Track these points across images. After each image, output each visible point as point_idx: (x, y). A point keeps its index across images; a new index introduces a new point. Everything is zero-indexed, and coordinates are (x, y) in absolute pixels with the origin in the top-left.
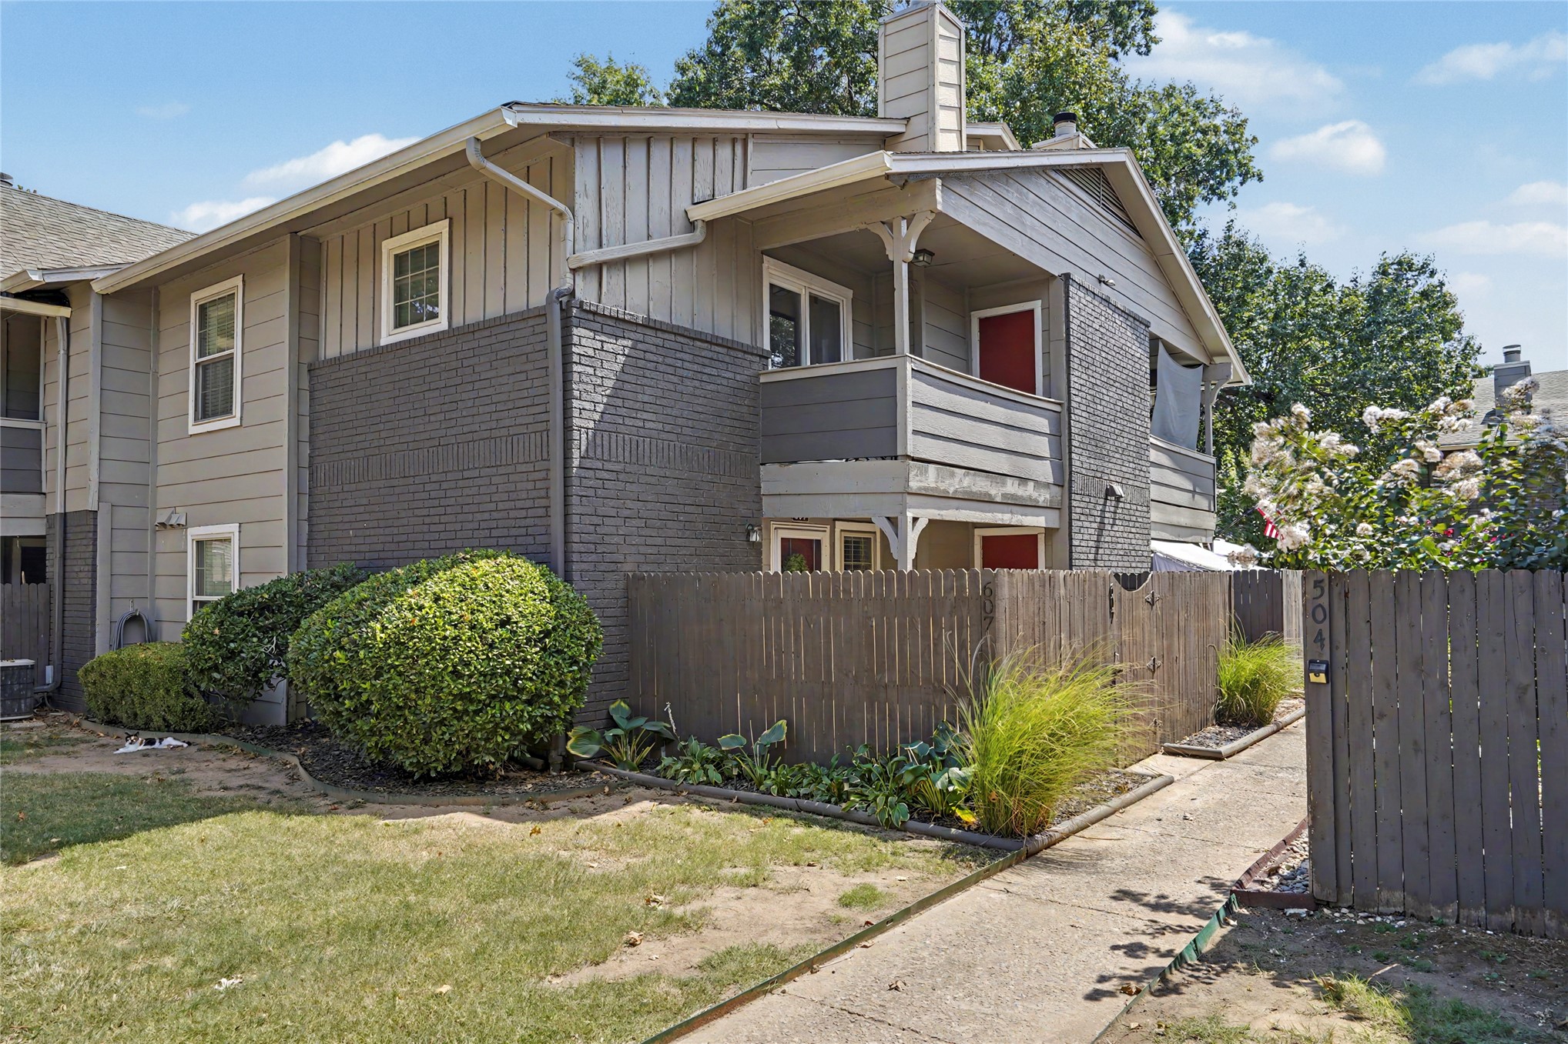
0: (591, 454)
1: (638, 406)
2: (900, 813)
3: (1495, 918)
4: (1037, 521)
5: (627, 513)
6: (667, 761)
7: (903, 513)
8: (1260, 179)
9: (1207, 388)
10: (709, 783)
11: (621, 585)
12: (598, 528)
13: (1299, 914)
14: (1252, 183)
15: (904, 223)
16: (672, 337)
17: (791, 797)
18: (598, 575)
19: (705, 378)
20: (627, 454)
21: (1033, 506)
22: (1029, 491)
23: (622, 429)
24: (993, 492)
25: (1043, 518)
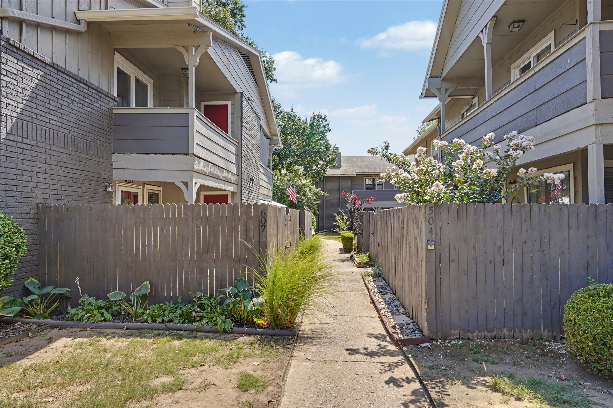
0: (14, 132)
1: (46, 110)
2: (229, 325)
3: (490, 334)
4: (231, 188)
5: (38, 170)
6: (73, 311)
7: (191, 180)
8: (276, 82)
9: (271, 147)
10: (105, 320)
11: (34, 211)
12: (19, 177)
13: (428, 346)
14: (273, 82)
15: (194, 49)
16: (67, 77)
17: (160, 323)
18: (17, 205)
19: (85, 104)
20: (39, 136)
21: (229, 182)
22: (230, 176)
23: (35, 121)
24: (220, 175)
25: (233, 188)
